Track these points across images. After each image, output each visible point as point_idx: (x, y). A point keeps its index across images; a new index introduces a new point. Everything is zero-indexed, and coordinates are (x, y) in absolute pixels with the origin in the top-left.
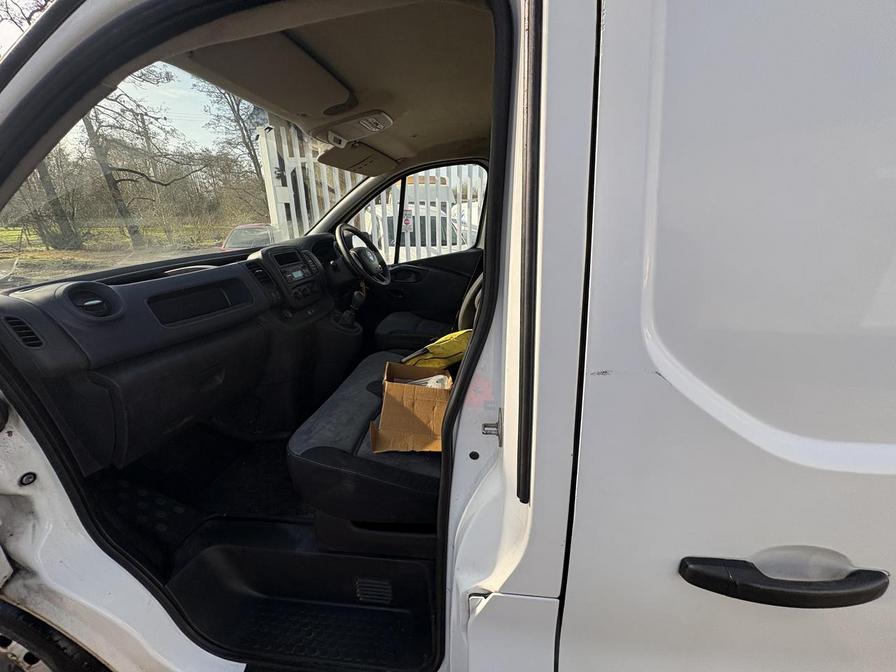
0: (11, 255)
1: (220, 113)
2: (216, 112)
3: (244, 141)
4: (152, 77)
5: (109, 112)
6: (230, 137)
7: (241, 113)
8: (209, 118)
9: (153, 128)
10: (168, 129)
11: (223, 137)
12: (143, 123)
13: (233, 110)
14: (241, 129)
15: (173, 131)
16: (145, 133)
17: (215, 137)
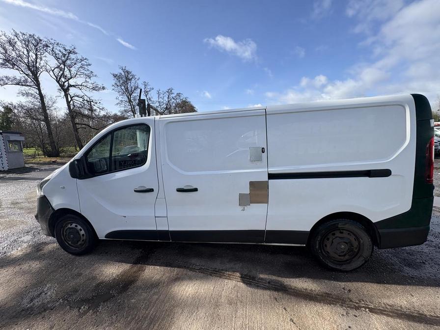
0: (31, 160)
1: (123, 99)
2: (121, 99)
3: (132, 110)
4: (97, 88)
5: (78, 102)
6: (126, 108)
7: (131, 99)
8: (118, 101)
9: (95, 108)
10: (101, 108)
11: (123, 109)
12: (91, 106)
13: (128, 98)
14: (131, 105)
15: (103, 108)
16: (91, 110)
17: (119, 109)
